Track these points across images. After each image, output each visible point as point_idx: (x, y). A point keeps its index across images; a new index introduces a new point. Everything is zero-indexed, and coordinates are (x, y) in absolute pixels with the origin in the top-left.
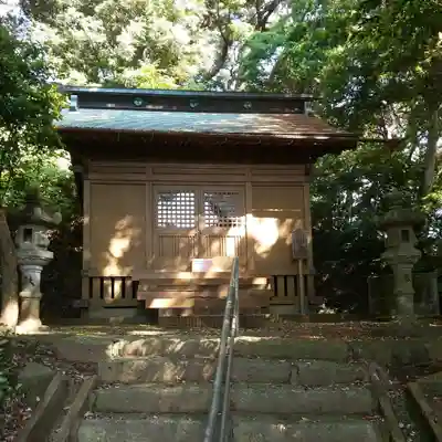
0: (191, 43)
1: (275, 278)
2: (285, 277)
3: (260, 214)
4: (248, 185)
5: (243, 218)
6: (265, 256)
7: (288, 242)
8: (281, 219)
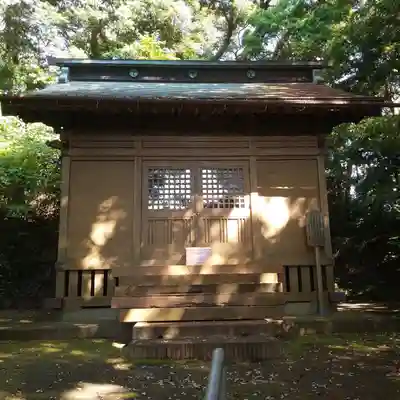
0: (193, 20)
1: (287, 268)
2: (299, 268)
3: (266, 192)
4: (253, 159)
5: (246, 198)
6: (273, 241)
7: (301, 224)
8: (292, 197)
